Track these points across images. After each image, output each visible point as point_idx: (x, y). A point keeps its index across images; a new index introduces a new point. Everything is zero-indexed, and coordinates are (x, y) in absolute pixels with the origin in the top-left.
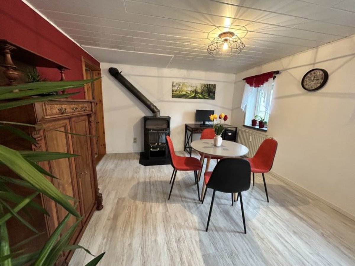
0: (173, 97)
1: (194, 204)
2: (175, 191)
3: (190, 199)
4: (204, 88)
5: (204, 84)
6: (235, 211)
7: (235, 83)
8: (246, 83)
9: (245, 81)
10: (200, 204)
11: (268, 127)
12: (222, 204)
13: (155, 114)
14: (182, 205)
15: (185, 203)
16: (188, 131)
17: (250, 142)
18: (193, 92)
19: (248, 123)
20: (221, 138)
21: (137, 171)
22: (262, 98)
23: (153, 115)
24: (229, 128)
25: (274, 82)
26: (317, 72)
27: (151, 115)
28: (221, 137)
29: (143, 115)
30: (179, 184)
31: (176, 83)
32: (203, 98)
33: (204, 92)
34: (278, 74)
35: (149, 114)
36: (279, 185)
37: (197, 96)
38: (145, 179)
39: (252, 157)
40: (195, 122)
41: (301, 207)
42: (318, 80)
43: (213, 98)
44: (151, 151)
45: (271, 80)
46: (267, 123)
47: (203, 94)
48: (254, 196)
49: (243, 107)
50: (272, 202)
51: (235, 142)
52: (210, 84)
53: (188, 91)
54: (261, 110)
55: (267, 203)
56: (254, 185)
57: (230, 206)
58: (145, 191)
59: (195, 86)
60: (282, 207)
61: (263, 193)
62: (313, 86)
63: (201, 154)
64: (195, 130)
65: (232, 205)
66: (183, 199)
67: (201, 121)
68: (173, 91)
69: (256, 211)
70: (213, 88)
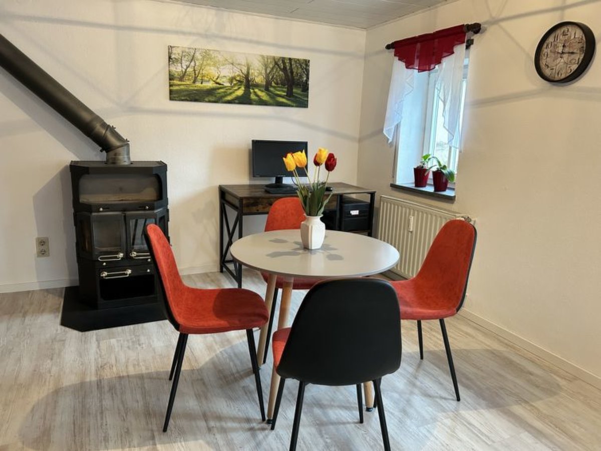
0: (171, 99)
1: (248, 434)
2: (186, 402)
3: (234, 419)
4: (272, 69)
5: (274, 58)
6: (368, 439)
7: (366, 57)
8: (397, 58)
9: (392, 51)
10: (267, 432)
11: (456, 187)
12: (333, 423)
13: (111, 154)
14: (208, 443)
15: (218, 436)
16: (229, 209)
17: (412, 232)
18: (239, 81)
19: (406, 178)
20: (323, 225)
21: (51, 352)
22: (441, 104)
23: (105, 160)
24: (354, 196)
25: (467, 56)
26: (570, 30)
27: (98, 159)
28: (322, 219)
29: (68, 156)
30: (200, 379)
31: (179, 51)
32: (271, 101)
33: (273, 84)
34: (478, 34)
35: (92, 154)
36: (487, 350)
37: (253, 97)
38: (84, 374)
39: (414, 276)
40: (250, 179)
41: (539, 404)
42: (573, 53)
43: (302, 103)
44: (103, 280)
45: (460, 49)
46: (455, 176)
47: (272, 89)
48: (420, 389)
49: (389, 131)
50: (469, 400)
51: (370, 235)
52: (290, 59)
53: (224, 80)
54: (438, 140)
55: (455, 403)
56: (422, 357)
57: (353, 425)
58: (83, 415)
59: (244, 62)
60: (494, 411)
61: (445, 376)
62: (561, 69)
63: (267, 276)
64: (248, 205)
65: (361, 421)
66: (212, 424)
67: (269, 176)
68: (171, 78)
69: (425, 432)
70: (300, 70)
